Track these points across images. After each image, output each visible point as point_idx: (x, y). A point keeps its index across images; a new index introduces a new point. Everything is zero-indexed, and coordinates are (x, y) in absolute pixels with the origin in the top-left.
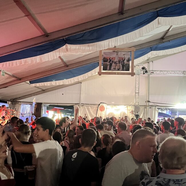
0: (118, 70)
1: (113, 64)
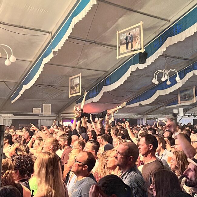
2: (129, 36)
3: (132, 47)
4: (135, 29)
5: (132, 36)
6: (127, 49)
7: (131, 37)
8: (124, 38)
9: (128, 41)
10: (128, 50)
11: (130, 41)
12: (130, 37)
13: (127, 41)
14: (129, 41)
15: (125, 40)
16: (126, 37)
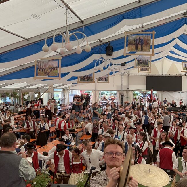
0: (104, 81)
1: (102, 79)
2: (140, 39)
3: (142, 50)
4: (146, 36)
5: (142, 40)
8: (133, 39)
10: (137, 50)
11: (140, 44)
15: (135, 42)
16: (135, 39)
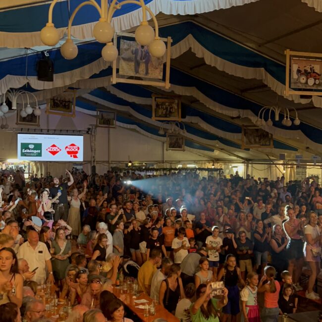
2: (143, 50)
3: (147, 73)
5: (148, 52)
6: (137, 71)
7: (145, 55)
8: (129, 49)
9: (139, 58)
10: (138, 74)
11: (144, 61)
12: (144, 53)
13: (136, 57)
14: (141, 59)
15: (133, 54)
16: (134, 49)
